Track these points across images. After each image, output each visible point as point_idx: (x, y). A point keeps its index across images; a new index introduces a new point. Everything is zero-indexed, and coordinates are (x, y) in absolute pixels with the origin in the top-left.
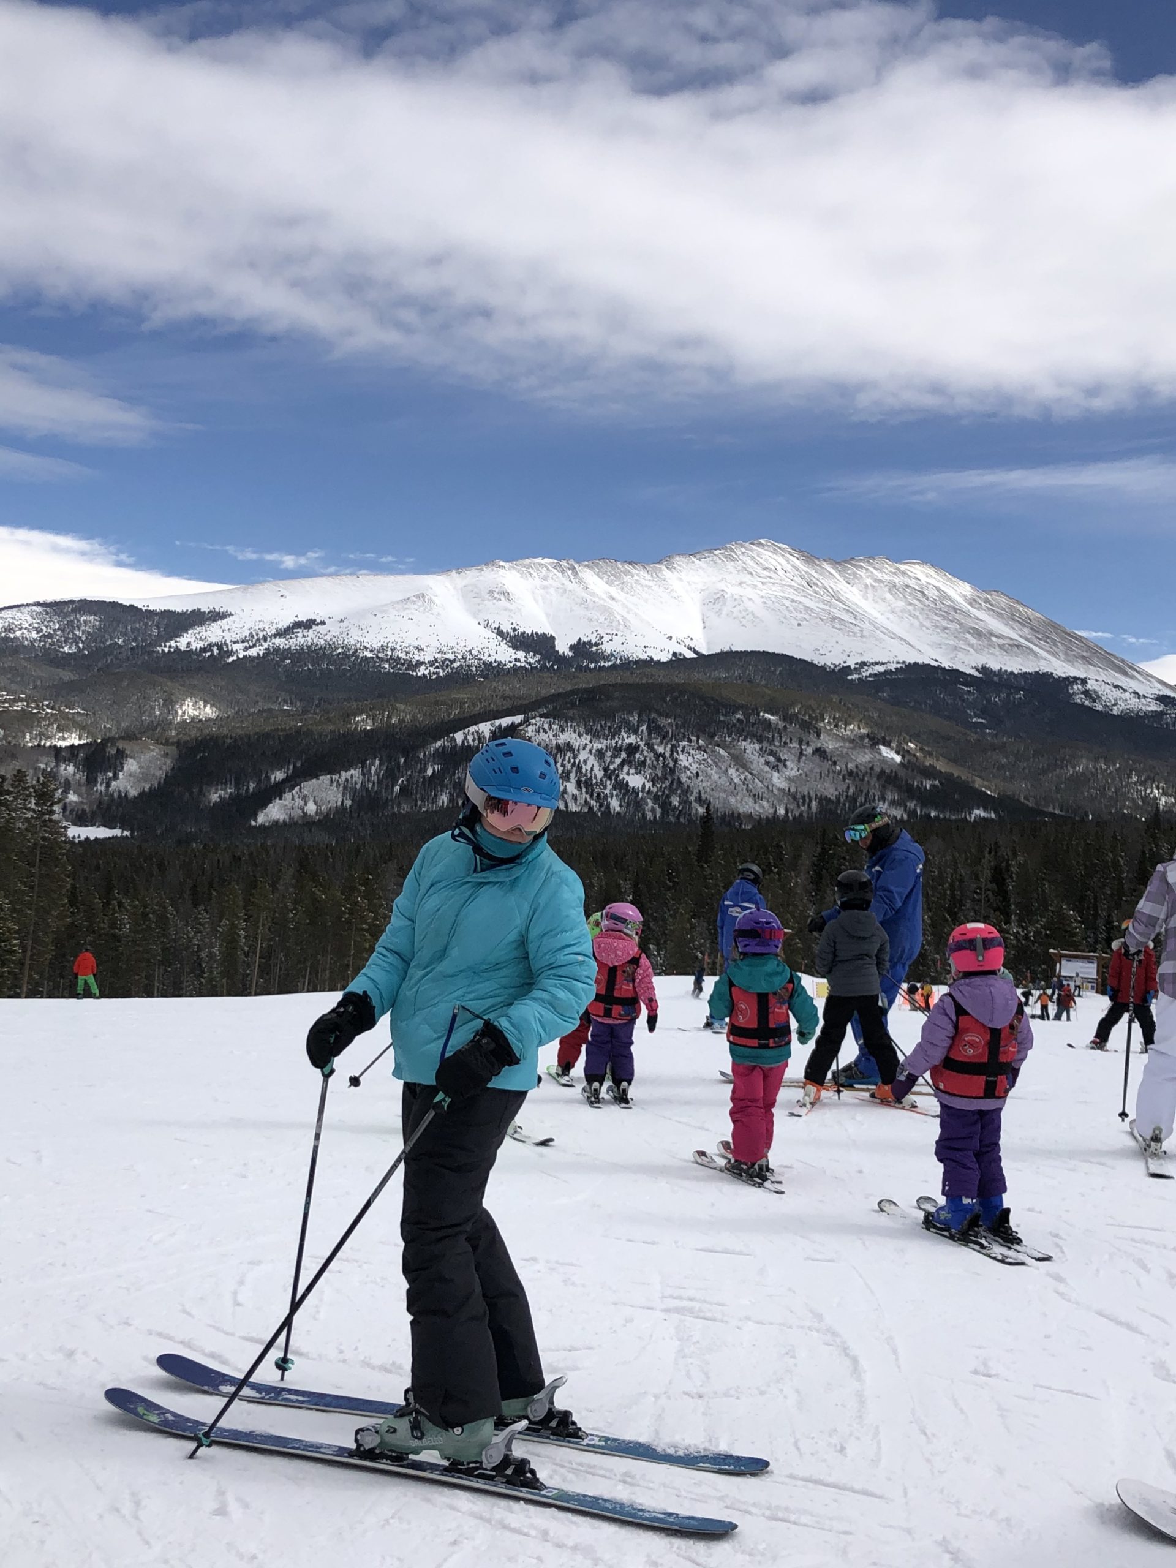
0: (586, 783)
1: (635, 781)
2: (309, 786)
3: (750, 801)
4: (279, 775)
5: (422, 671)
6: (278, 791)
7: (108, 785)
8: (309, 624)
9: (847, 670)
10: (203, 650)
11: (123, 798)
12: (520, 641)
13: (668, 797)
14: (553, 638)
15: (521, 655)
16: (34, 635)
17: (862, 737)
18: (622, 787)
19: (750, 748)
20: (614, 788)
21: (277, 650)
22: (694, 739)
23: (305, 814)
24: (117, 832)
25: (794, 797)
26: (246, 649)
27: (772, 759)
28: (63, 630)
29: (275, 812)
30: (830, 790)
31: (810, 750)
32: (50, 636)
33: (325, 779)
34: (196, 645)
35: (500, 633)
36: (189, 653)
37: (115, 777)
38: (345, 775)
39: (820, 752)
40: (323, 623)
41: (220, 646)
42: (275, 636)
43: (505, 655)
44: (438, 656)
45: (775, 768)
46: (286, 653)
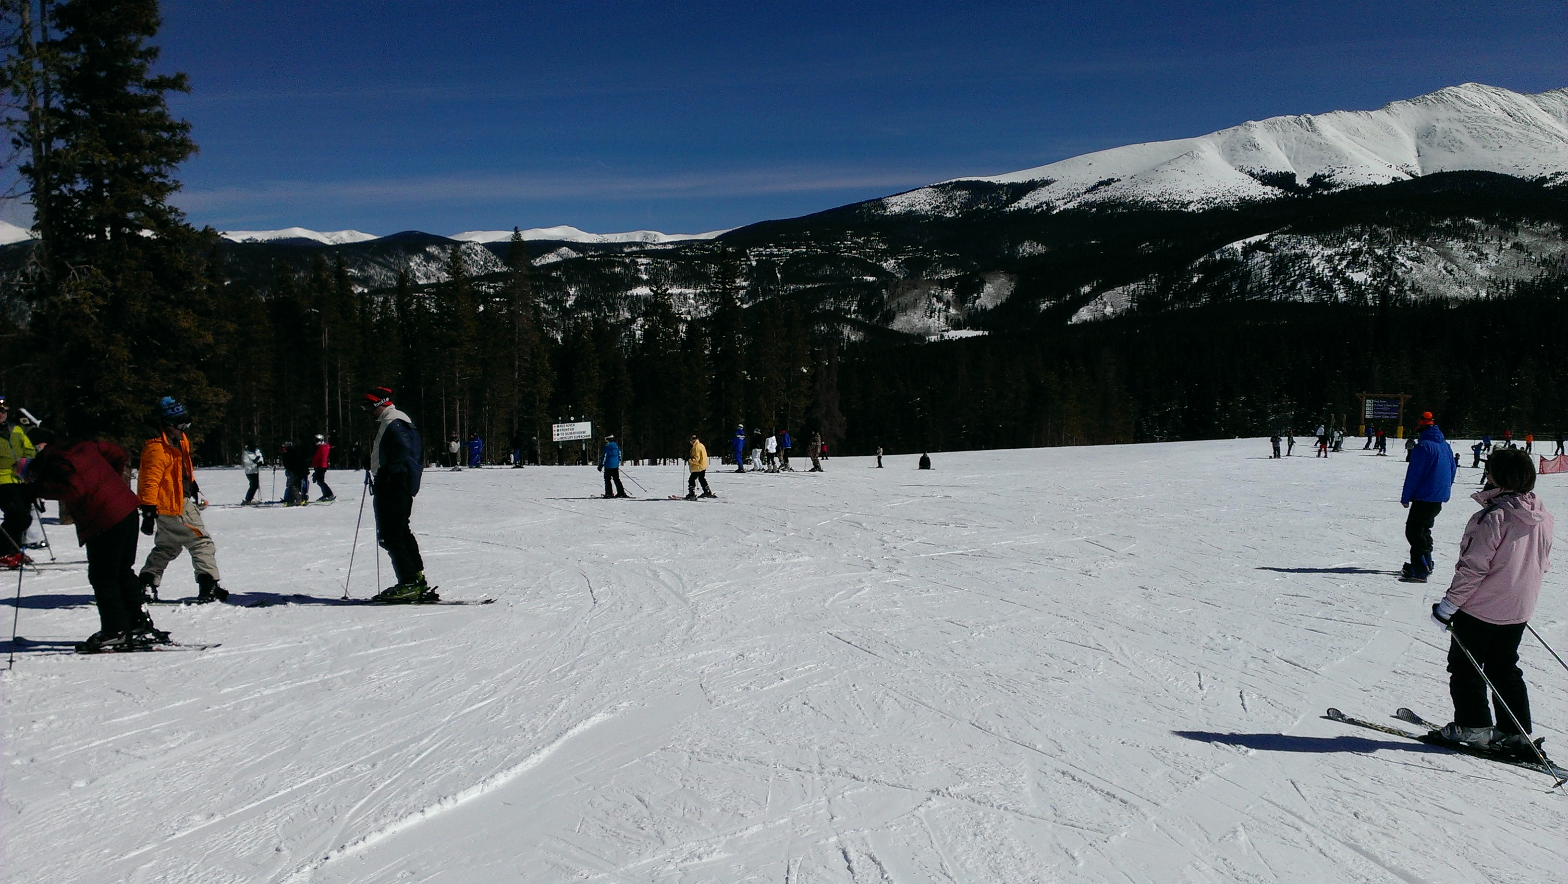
0: (1317, 282)
1: (1359, 277)
2: (1107, 296)
3: (1457, 288)
4: (1086, 289)
5: (1191, 208)
6: (1085, 300)
7: (974, 303)
8: (1109, 182)
9: (1543, 180)
10: (1037, 207)
11: (984, 310)
12: (1268, 179)
13: (1387, 287)
14: (1294, 175)
15: (1268, 189)
16: (928, 207)
17: (1555, 233)
18: (1348, 283)
19: (1456, 246)
20: (1341, 283)
21: (1086, 204)
22: (1408, 241)
23: (1105, 315)
24: (980, 333)
25: (1494, 282)
26: (1065, 204)
27: (1475, 254)
28: (946, 202)
29: (1084, 314)
30: (1526, 275)
31: (1509, 245)
32: (938, 207)
33: (1120, 289)
34: (1032, 205)
35: (1252, 175)
36: (1028, 210)
37: (979, 297)
38: (1133, 286)
39: (1517, 246)
40: (1119, 180)
41: (1047, 204)
42: (1085, 193)
43: (1257, 191)
44: (1204, 196)
45: (1478, 260)
46: (1091, 205)
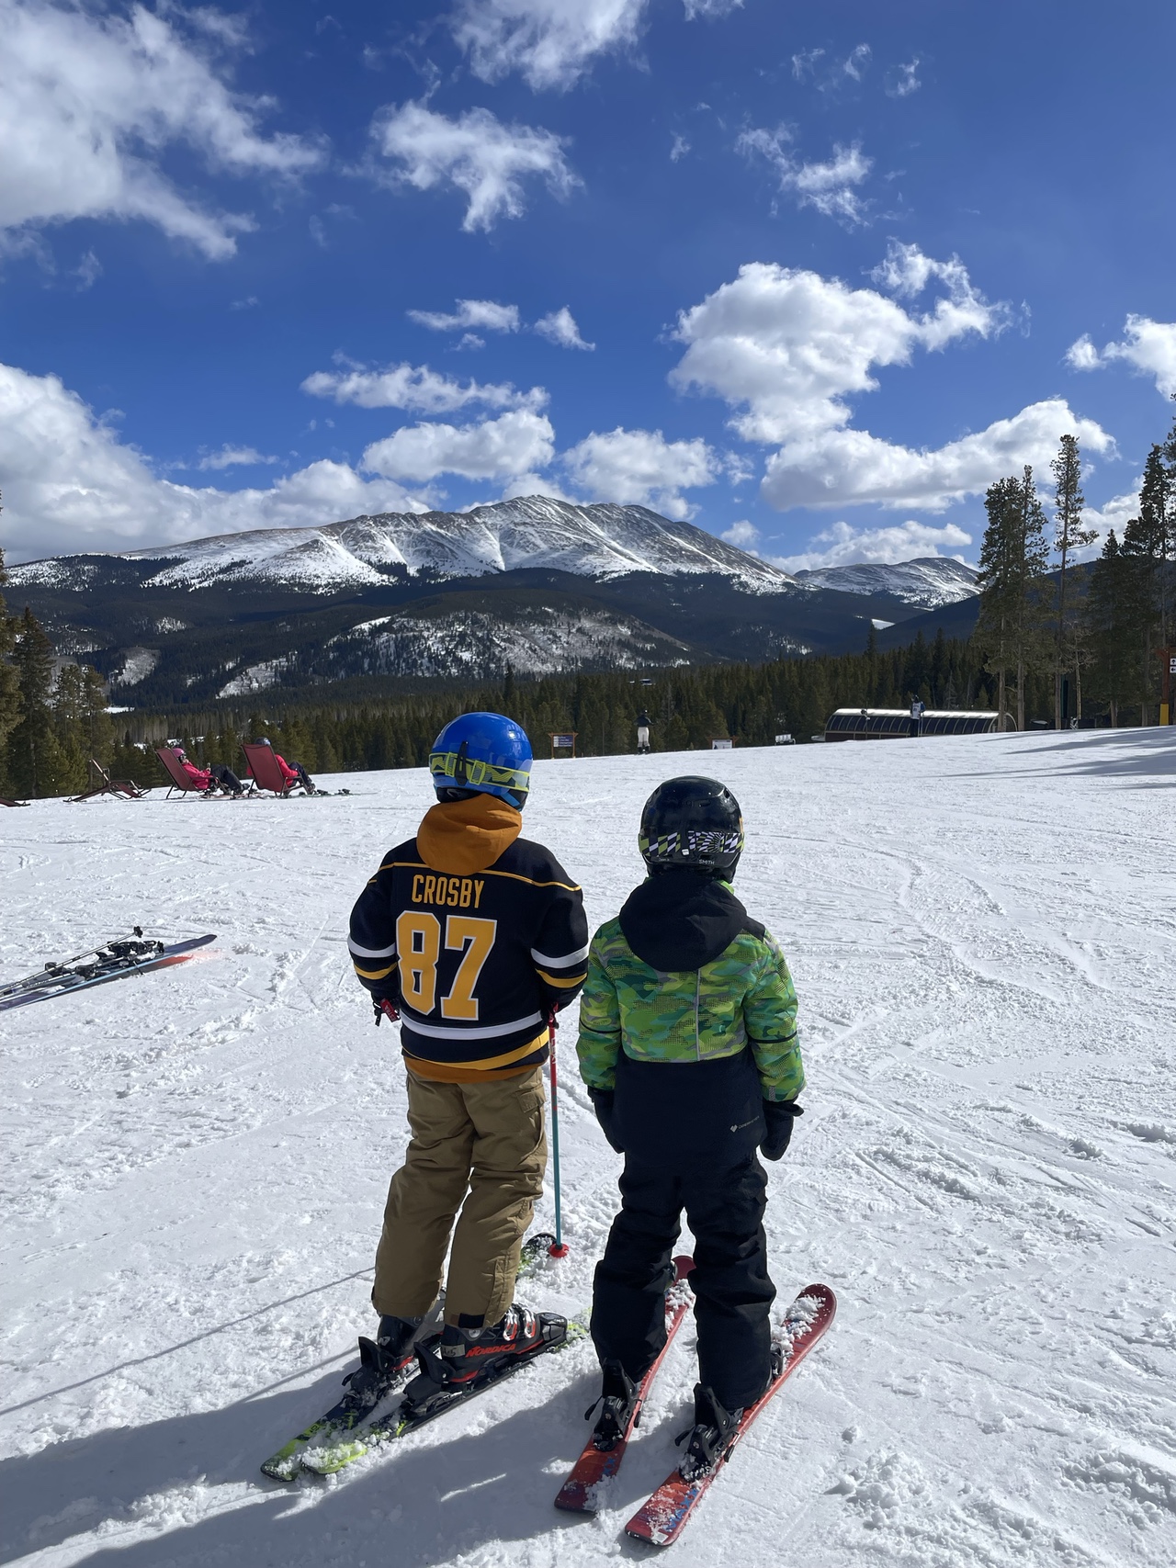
0: (433, 658)
1: (466, 656)
2: (251, 671)
3: (540, 665)
4: (230, 665)
5: (321, 591)
6: (230, 676)
7: (116, 679)
8: (242, 563)
9: (595, 577)
10: (171, 584)
11: (128, 686)
12: (382, 568)
13: (488, 664)
14: (405, 565)
15: (385, 577)
16: (53, 580)
17: (606, 619)
18: (458, 661)
19: (536, 629)
20: (452, 661)
21: (221, 581)
22: (501, 626)
23: (251, 689)
24: (126, 709)
25: (567, 659)
26: (200, 582)
27: (551, 637)
28: (73, 576)
29: (232, 689)
30: (588, 653)
31: (574, 630)
32: (64, 580)
33: (262, 666)
34: (166, 582)
35: (369, 563)
36: (162, 587)
37: (121, 674)
38: (275, 662)
39: (579, 630)
40: (251, 562)
41: (183, 582)
42: (219, 573)
43: (375, 578)
44: (331, 580)
45: (554, 642)
46: (228, 583)
